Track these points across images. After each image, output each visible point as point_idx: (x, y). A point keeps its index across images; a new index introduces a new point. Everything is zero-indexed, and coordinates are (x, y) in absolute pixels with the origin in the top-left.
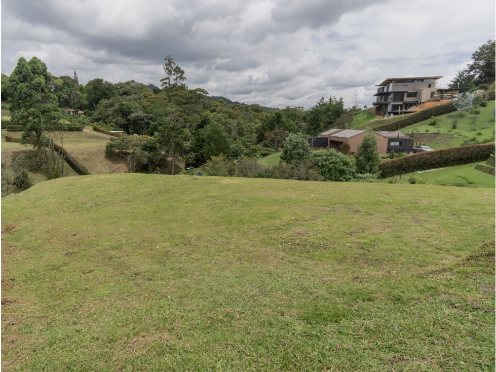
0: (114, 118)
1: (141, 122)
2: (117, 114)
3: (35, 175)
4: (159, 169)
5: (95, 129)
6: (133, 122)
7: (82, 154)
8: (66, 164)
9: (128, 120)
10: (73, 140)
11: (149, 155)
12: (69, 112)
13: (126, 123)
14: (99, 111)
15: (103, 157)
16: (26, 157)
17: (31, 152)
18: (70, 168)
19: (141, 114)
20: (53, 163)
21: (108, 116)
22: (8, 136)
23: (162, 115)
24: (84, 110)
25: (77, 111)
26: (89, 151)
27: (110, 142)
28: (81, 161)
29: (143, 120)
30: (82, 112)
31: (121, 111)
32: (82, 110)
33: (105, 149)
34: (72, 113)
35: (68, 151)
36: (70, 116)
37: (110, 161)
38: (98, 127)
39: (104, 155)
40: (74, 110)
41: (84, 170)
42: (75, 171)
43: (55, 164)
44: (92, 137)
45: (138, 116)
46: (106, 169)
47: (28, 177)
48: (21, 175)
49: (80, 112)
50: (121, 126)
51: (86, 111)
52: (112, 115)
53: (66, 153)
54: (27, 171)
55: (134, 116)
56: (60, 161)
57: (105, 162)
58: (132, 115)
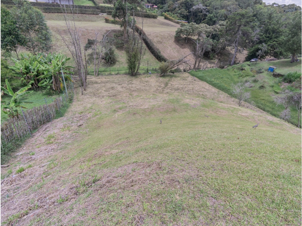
0: (180, 10)
1: (199, 14)
2: (182, 7)
3: (120, 52)
4: (216, 56)
5: (166, 18)
6: (194, 14)
7: (157, 37)
8: (144, 45)
9: (190, 12)
10: (150, 25)
11: (213, 43)
12: (148, 6)
13: (188, 14)
14: (169, 5)
15: (173, 41)
16: (115, 35)
17: (119, 31)
18: (147, 49)
19: (201, 6)
20: (134, 42)
21: (175, 9)
22: (107, 18)
23: (218, 8)
24: (158, 5)
25: (153, 5)
26: (162, 34)
27: (180, 27)
28: (156, 43)
29: (201, 12)
30: (157, 7)
31: (185, 4)
32: (156, 5)
33: (175, 34)
34: (149, 7)
35: (146, 33)
36: (148, 9)
37: (177, 45)
38: (168, 16)
39: (173, 39)
40: (151, 5)
41: (158, 52)
42: (150, 51)
43: (135, 44)
44: (163, 24)
45: (198, 9)
46: (174, 53)
47: (115, 53)
48: (108, 52)
49: (155, 6)
50: (183, 17)
51: (159, 5)
52: (178, 8)
53: (145, 34)
54: (114, 48)
55: (195, 9)
56: (140, 41)
57: (174, 45)
58: (194, 7)
